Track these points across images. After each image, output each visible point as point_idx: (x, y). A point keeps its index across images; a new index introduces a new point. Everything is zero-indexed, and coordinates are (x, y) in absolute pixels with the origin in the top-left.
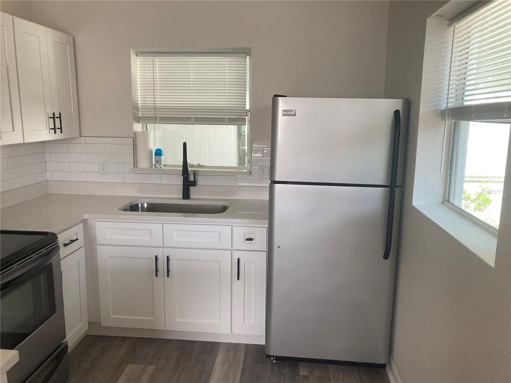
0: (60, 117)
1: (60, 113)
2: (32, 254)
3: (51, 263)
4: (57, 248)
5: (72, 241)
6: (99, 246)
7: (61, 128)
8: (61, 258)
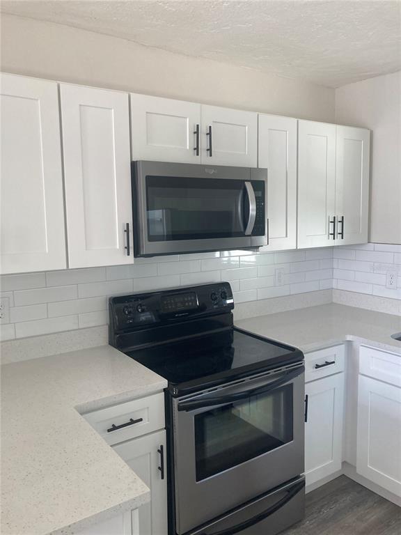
0: (342, 222)
1: (343, 217)
2: (270, 370)
3: (292, 384)
4: (301, 369)
5: (327, 363)
6: (363, 377)
7: (342, 234)
8: (306, 381)
